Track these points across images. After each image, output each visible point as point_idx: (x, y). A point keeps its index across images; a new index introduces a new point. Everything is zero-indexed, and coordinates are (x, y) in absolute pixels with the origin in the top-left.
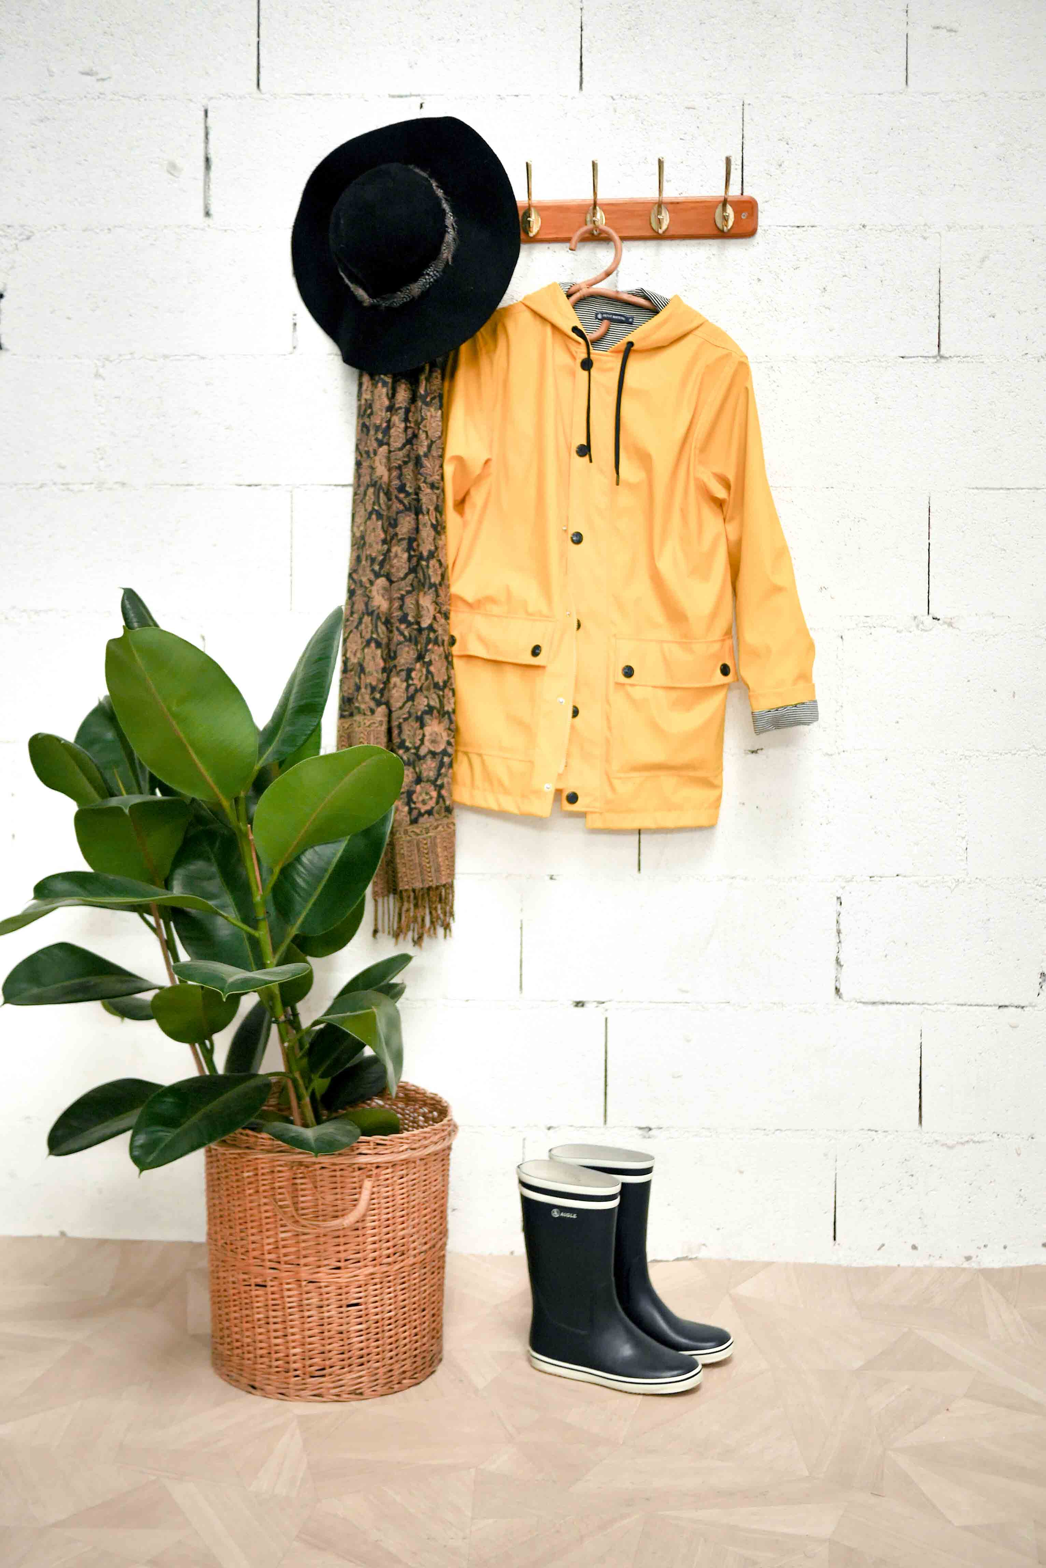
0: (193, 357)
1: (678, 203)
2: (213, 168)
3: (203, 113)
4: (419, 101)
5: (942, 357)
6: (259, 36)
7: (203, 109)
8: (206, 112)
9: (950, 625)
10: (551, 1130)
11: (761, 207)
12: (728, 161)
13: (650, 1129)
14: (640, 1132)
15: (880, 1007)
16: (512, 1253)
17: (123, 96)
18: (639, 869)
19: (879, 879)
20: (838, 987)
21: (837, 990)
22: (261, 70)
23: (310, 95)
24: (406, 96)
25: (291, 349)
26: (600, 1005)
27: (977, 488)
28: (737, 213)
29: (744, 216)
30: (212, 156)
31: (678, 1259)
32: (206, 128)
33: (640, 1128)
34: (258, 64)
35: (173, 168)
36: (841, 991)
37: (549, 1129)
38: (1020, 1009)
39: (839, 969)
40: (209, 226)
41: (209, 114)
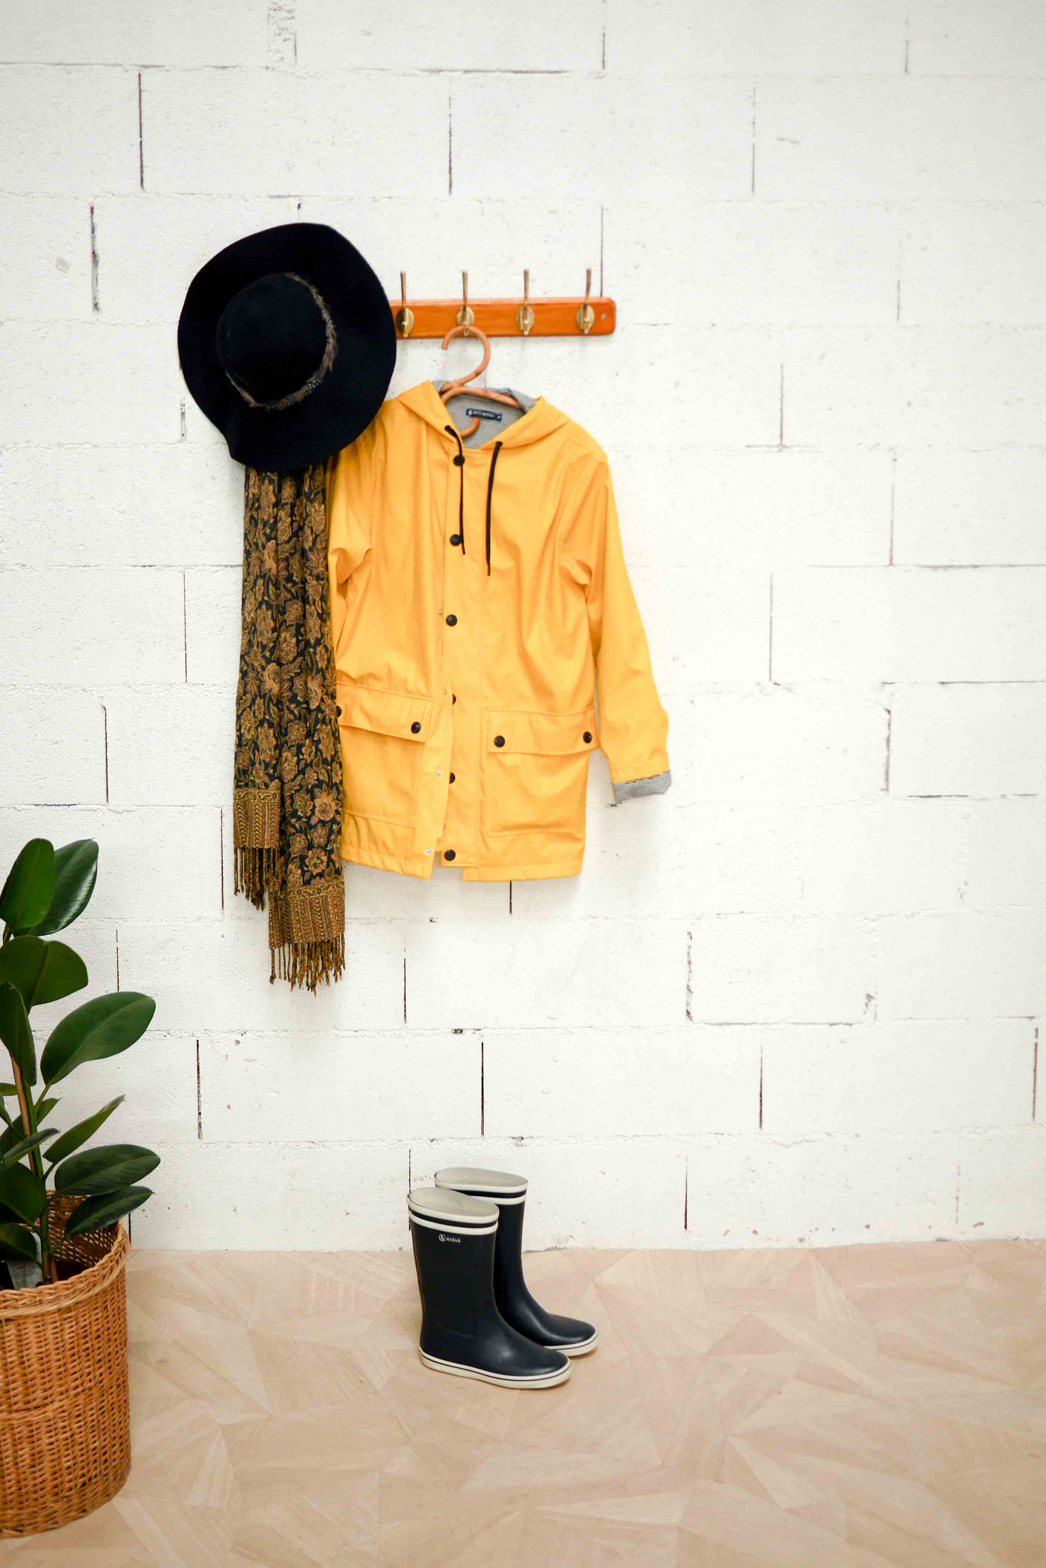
0: (86, 446)
1: (543, 304)
2: (100, 264)
3: (89, 211)
4: (295, 202)
5: (784, 446)
6: (141, 137)
7: (89, 207)
8: (92, 209)
9: (789, 690)
10: (434, 1142)
11: (619, 306)
12: (589, 273)
13: (522, 1138)
14: (514, 1141)
15: (726, 1027)
16: (401, 1249)
17: (10, 193)
18: (511, 912)
19: (725, 915)
20: (689, 1011)
21: (688, 1013)
22: (145, 169)
23: (192, 194)
24: (285, 197)
25: (179, 437)
26: (477, 1032)
27: (813, 566)
28: (598, 315)
29: (604, 316)
30: (99, 252)
31: (548, 1250)
32: (92, 223)
33: (513, 1138)
34: (142, 161)
35: (62, 265)
36: (692, 1014)
37: (432, 1141)
38: (848, 1026)
39: (690, 994)
40: (98, 320)
41: (95, 211)
